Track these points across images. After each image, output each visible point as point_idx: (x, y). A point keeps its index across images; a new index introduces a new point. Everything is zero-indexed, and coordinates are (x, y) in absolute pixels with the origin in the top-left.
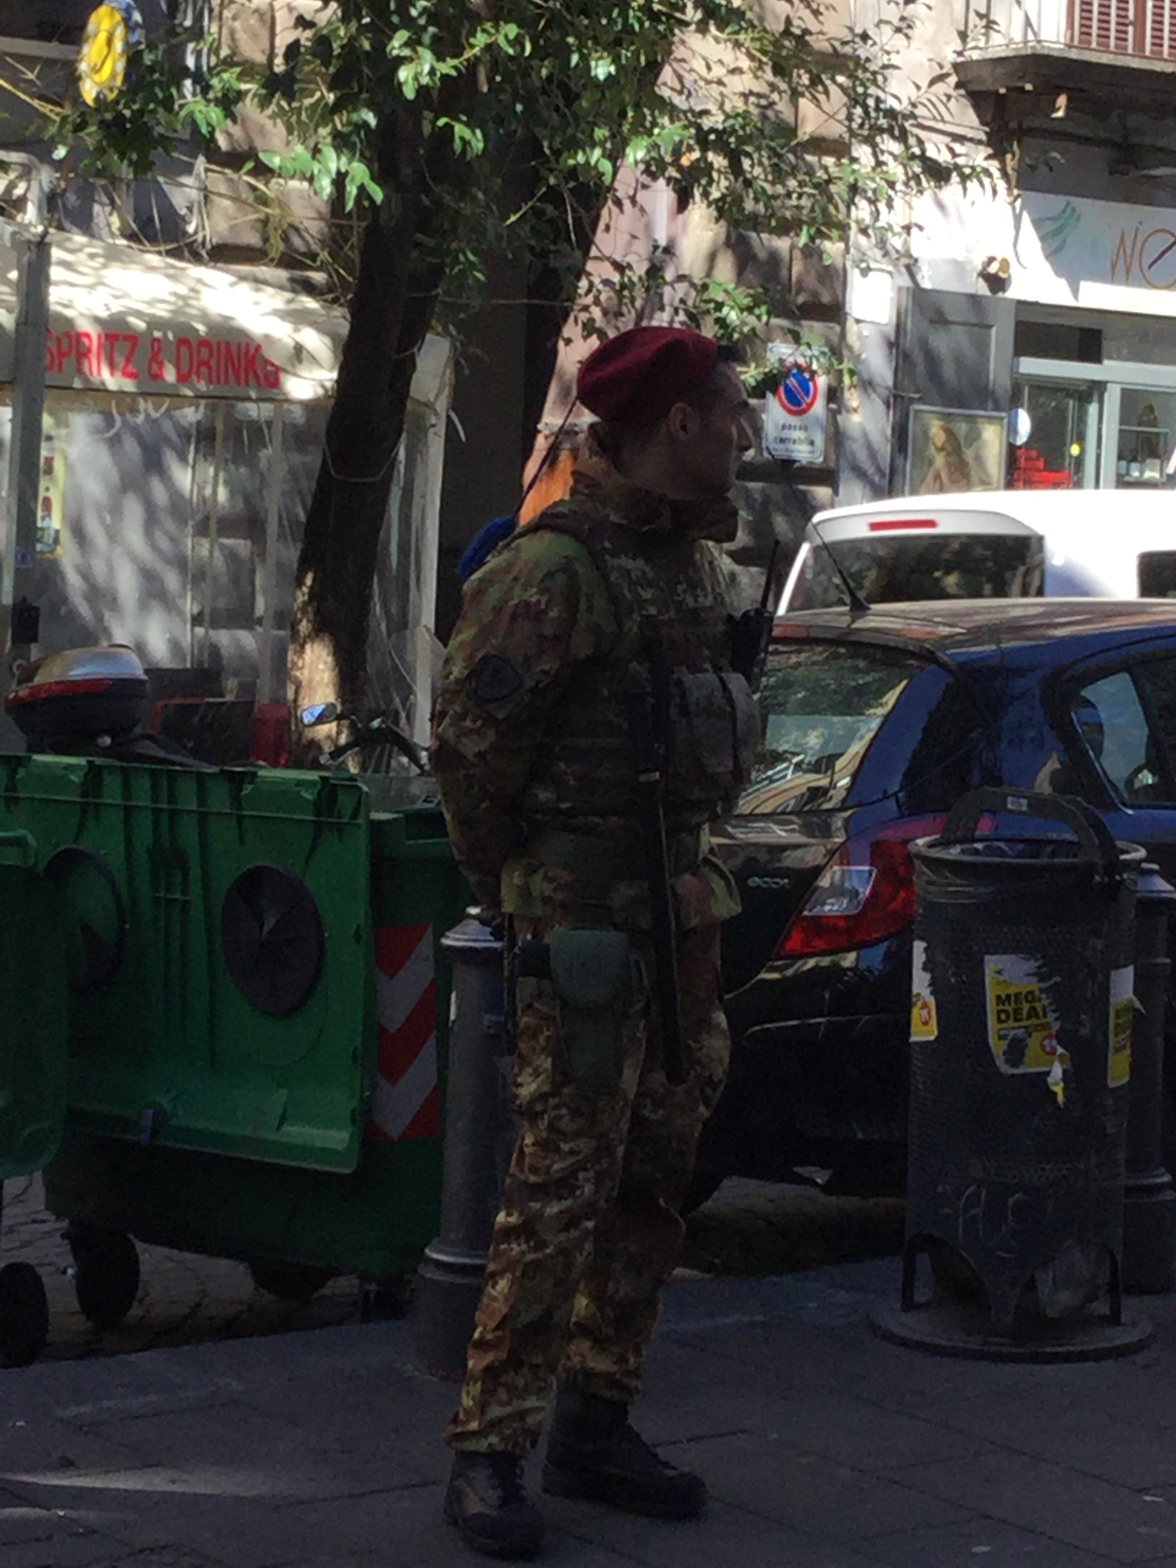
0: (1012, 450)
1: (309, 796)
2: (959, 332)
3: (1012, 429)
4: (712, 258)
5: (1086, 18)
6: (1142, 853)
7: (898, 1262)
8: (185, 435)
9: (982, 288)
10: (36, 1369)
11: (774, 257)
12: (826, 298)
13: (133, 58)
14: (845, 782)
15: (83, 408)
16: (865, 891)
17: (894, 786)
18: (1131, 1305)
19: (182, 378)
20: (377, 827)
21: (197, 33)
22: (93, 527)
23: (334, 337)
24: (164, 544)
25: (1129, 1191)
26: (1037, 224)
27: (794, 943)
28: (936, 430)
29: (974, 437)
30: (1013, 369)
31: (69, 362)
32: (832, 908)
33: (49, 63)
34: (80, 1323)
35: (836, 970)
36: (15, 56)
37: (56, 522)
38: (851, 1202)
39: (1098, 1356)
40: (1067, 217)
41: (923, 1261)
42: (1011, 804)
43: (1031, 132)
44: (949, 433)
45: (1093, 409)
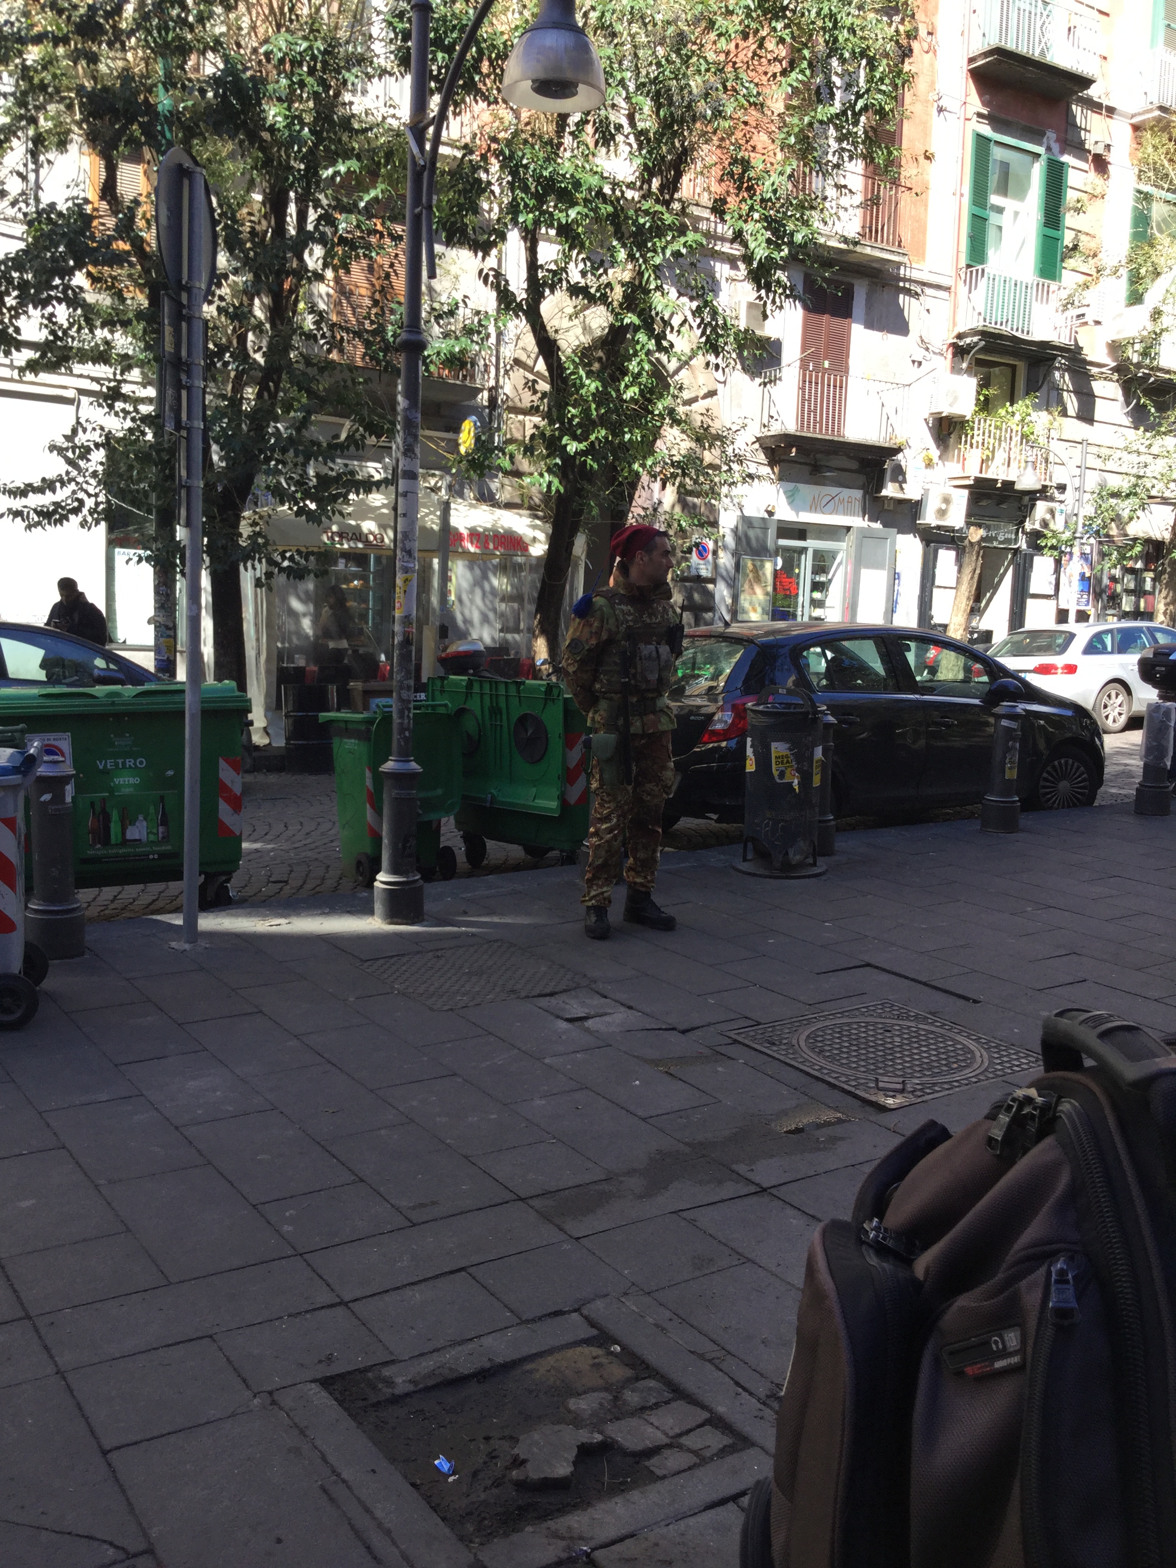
0: (776, 571)
1: (543, 689)
2: (758, 531)
3: (776, 564)
4: (673, 506)
5: (803, 421)
6: (825, 708)
7: (742, 845)
8: (495, 567)
9: (766, 516)
10: (453, 881)
11: (695, 506)
12: (712, 519)
13: (478, 439)
14: (722, 684)
15: (463, 559)
16: (730, 721)
17: (740, 685)
18: (821, 860)
19: (496, 548)
20: (566, 700)
21: (499, 429)
22: (465, 597)
23: (547, 534)
24: (488, 602)
25: (820, 821)
26: (785, 493)
27: (706, 738)
28: (750, 565)
29: (762, 566)
30: (776, 543)
31: (457, 543)
32: (719, 727)
33: (449, 440)
34: (467, 866)
35: (720, 747)
36: (439, 438)
37: (453, 597)
38: (724, 826)
39: (809, 877)
40: (796, 490)
41: (750, 845)
42: (780, 691)
43: (784, 461)
44: (754, 565)
45: (803, 557)
